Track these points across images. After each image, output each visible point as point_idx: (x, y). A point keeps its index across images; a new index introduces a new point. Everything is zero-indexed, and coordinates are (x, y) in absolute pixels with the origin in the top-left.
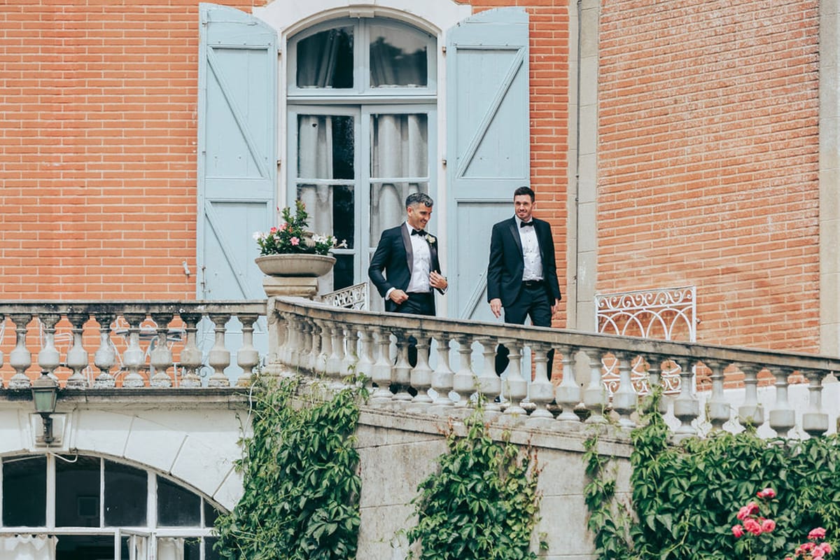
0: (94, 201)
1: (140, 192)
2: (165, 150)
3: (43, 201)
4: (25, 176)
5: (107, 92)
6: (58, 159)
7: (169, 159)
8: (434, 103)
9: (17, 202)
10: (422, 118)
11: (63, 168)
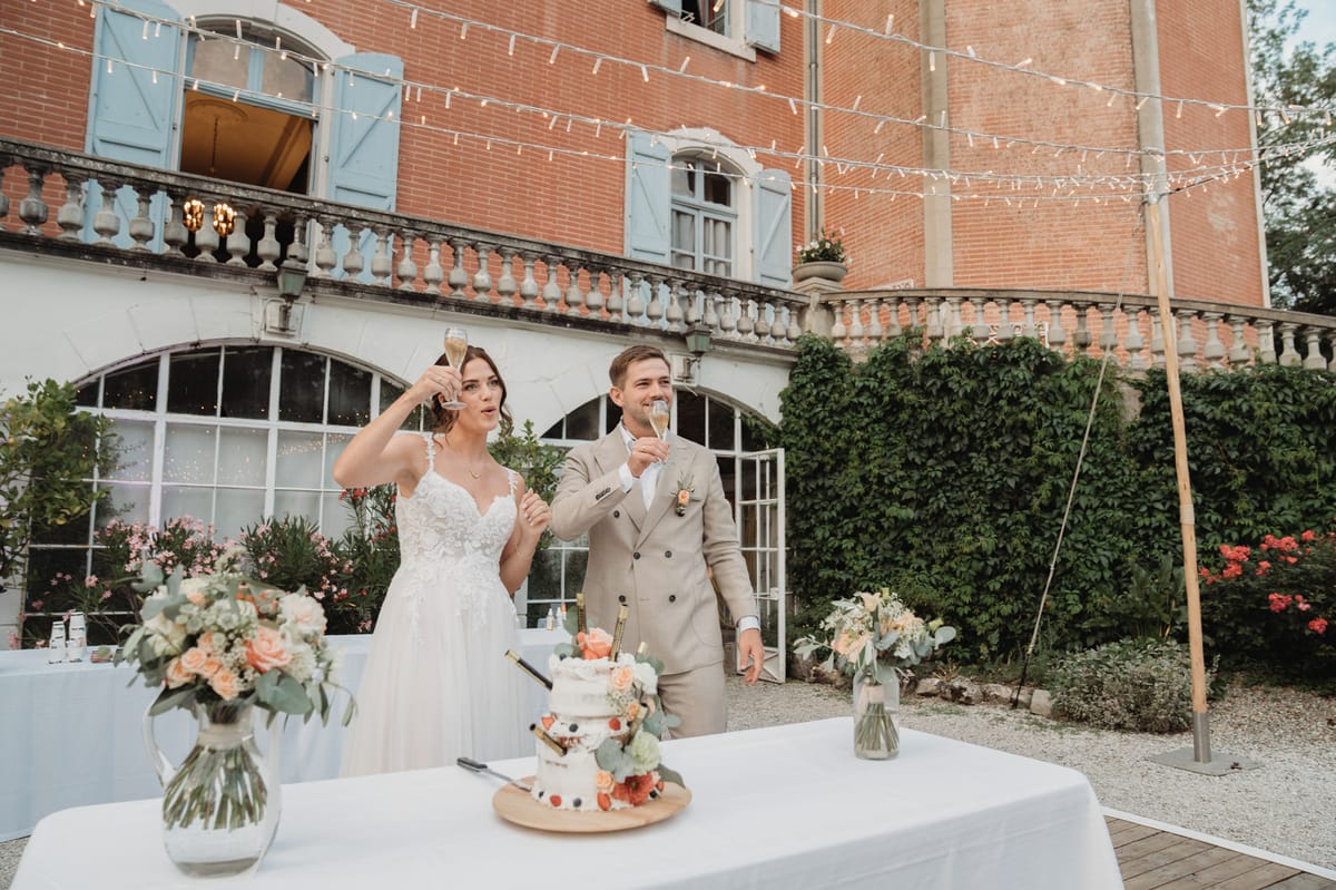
0: (561, 234)
1: (589, 234)
2: (604, 210)
3: (530, 228)
4: (518, 208)
5: (571, 164)
6: (540, 201)
7: (607, 216)
8: (736, 216)
9: (513, 224)
10: (728, 225)
11: (543, 207)
